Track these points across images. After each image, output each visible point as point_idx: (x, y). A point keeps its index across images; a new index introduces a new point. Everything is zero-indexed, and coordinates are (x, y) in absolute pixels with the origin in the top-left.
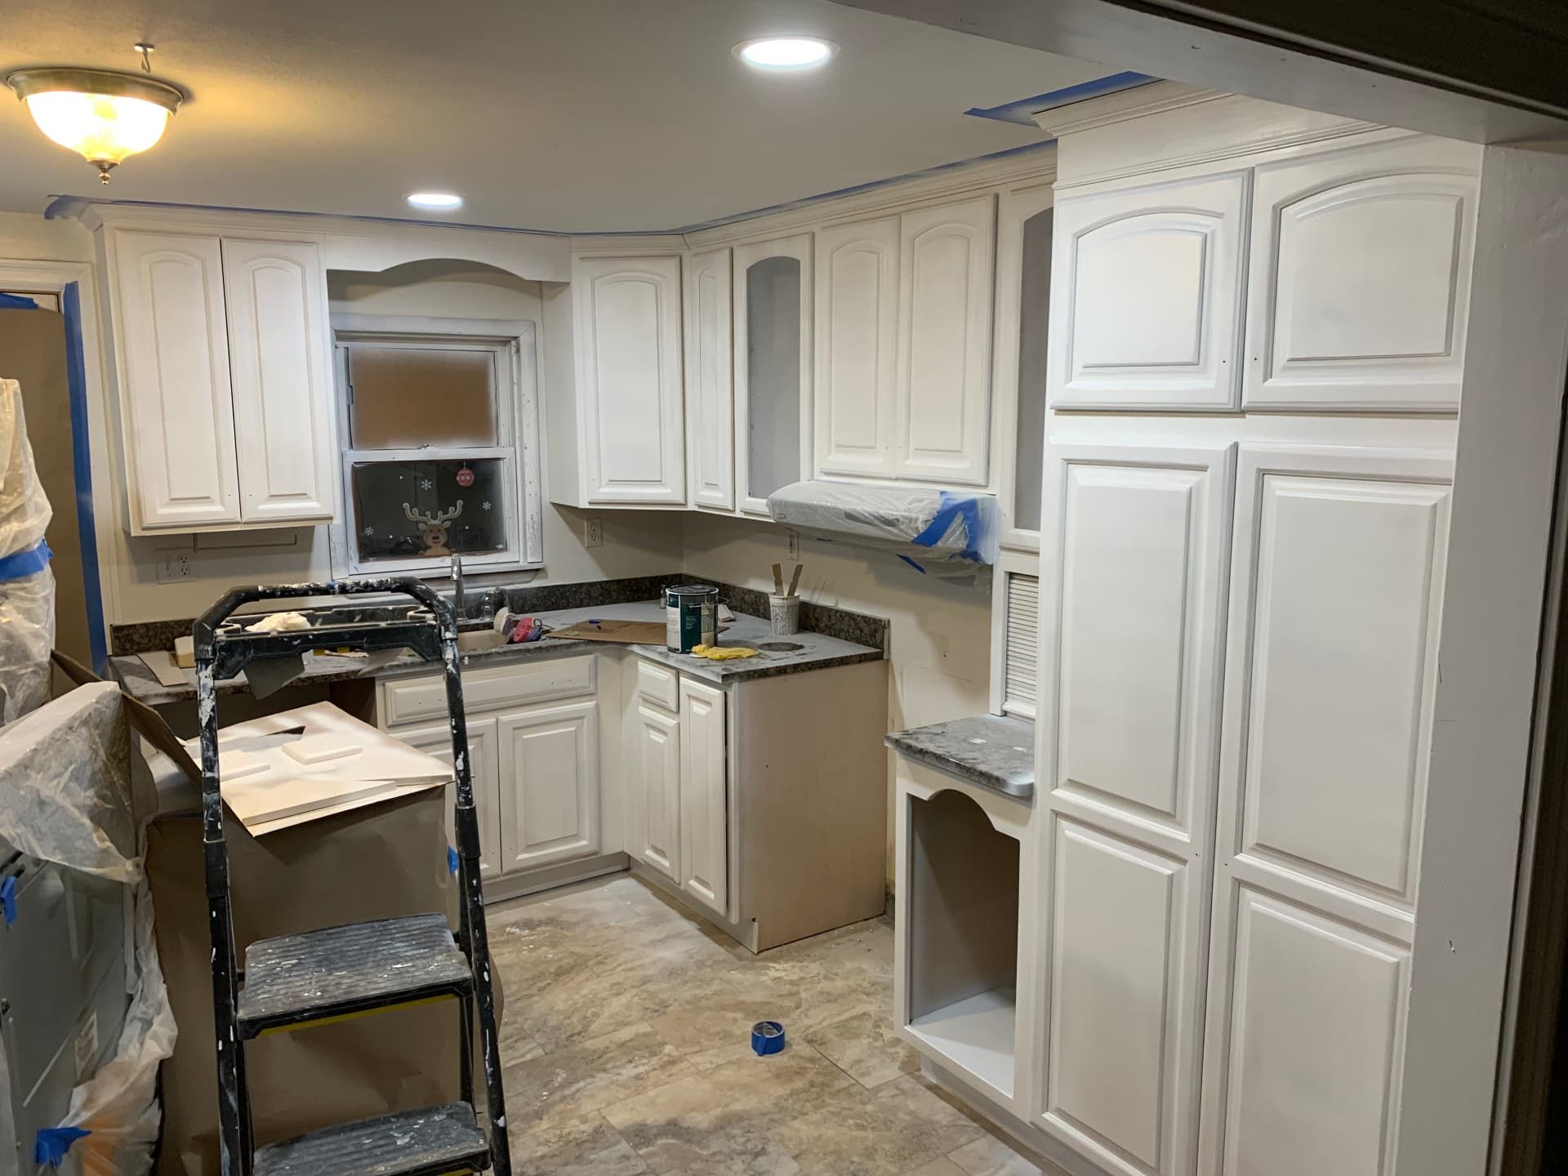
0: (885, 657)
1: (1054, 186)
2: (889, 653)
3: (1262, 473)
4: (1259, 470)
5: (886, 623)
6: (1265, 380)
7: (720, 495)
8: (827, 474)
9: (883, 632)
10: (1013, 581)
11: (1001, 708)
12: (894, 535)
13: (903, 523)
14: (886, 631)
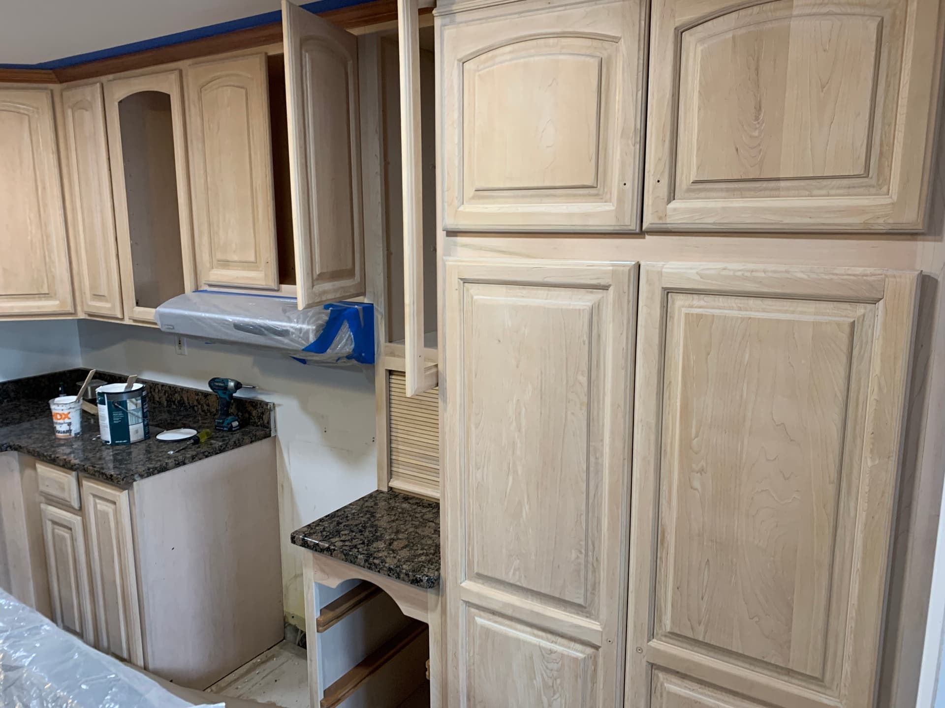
0: (273, 435)
1: (434, 12)
2: (276, 431)
3: (668, 292)
4: (664, 289)
5: (272, 405)
6: (669, 202)
7: (108, 305)
8: (210, 285)
9: (270, 414)
10: (393, 377)
11: (388, 485)
12: (286, 344)
13: (293, 333)
14: (272, 413)
